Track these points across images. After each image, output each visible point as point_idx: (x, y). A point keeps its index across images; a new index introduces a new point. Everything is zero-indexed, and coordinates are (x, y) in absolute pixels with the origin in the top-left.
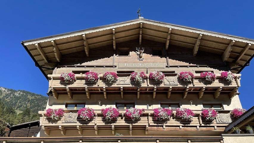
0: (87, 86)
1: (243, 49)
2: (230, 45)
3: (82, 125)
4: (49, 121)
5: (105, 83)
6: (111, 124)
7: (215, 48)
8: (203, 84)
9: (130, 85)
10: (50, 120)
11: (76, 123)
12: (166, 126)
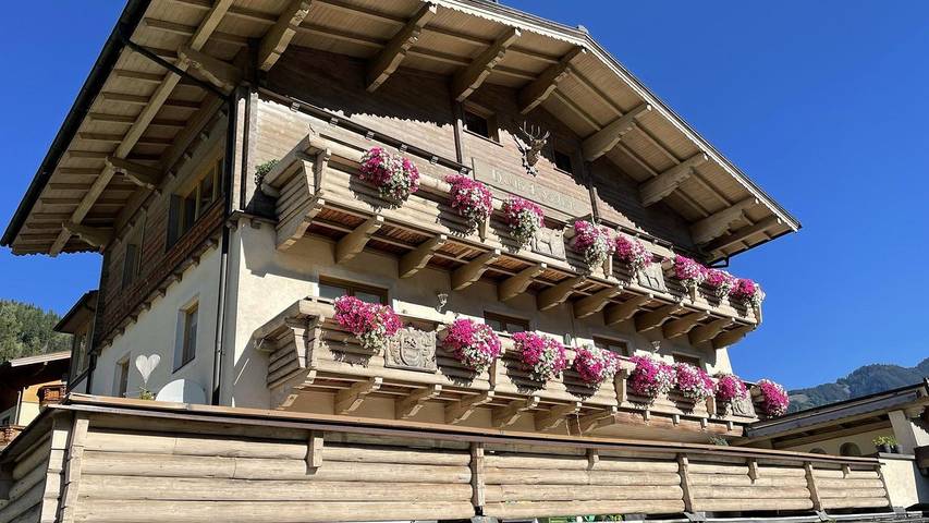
0: (447, 230)
1: (752, 224)
2: (740, 207)
3: (451, 383)
4: (338, 353)
5: (500, 236)
6: (535, 393)
7: (694, 202)
8: (705, 301)
9: (563, 260)
10: (337, 348)
11: (433, 373)
12: (653, 413)
